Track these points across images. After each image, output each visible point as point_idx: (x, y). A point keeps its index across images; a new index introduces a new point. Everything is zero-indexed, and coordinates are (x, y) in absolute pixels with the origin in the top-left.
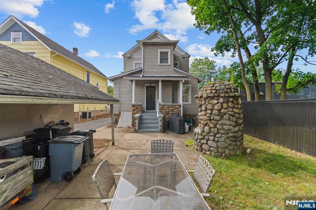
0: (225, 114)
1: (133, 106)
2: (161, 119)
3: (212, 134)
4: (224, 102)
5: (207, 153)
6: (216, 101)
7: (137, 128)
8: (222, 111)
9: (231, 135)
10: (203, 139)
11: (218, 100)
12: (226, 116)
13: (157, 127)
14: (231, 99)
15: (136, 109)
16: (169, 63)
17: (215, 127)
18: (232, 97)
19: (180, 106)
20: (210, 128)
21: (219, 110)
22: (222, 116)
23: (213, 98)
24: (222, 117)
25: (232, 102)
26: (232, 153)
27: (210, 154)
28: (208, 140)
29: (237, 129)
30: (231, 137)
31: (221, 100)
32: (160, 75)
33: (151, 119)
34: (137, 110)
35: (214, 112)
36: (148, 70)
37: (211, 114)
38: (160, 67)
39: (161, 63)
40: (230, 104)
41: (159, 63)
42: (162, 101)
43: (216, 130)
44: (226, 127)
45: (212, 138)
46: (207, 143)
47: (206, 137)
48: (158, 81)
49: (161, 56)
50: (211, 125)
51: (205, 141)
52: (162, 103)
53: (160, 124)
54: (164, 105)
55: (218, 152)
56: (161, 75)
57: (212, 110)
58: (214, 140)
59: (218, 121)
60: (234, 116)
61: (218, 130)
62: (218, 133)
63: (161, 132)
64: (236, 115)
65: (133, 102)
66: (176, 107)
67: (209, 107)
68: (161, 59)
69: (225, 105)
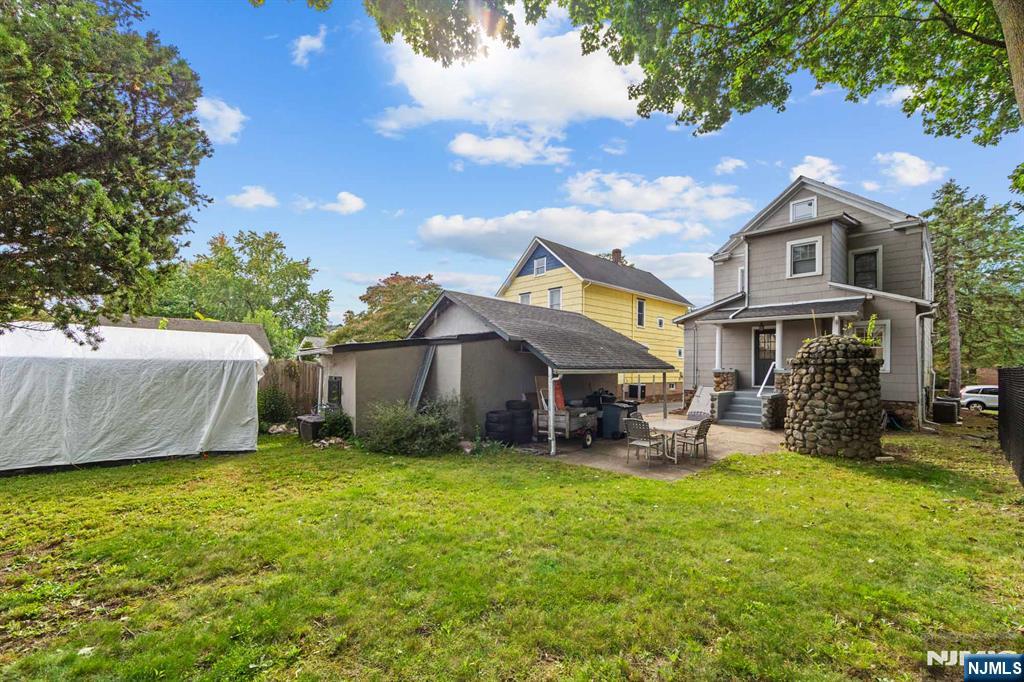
0: (818, 390)
1: (717, 375)
2: (766, 402)
3: (797, 420)
4: (816, 372)
5: (792, 448)
6: (804, 371)
8: (814, 386)
9: (825, 422)
11: (807, 369)
12: (818, 395)
13: (759, 419)
14: (828, 369)
15: (724, 381)
16: (818, 271)
17: (802, 409)
18: (830, 364)
20: (796, 411)
21: (809, 385)
22: (811, 392)
23: (800, 365)
24: (813, 395)
25: (833, 372)
26: (828, 450)
27: (795, 451)
28: (793, 428)
30: (826, 425)
31: (812, 370)
32: (790, 304)
34: (725, 383)
35: (803, 386)
36: (761, 294)
37: (798, 389)
38: (791, 283)
39: (795, 271)
40: (828, 376)
41: (788, 275)
43: (801, 414)
44: (818, 411)
45: (796, 426)
49: (794, 257)
50: (797, 407)
52: (782, 371)
53: (764, 411)
55: (804, 446)
56: (795, 303)
57: (800, 383)
58: (799, 429)
59: (807, 400)
60: (835, 394)
61: (806, 414)
62: (805, 419)
63: (767, 428)
65: (717, 368)
67: (797, 378)
68: (793, 263)
69: (818, 378)
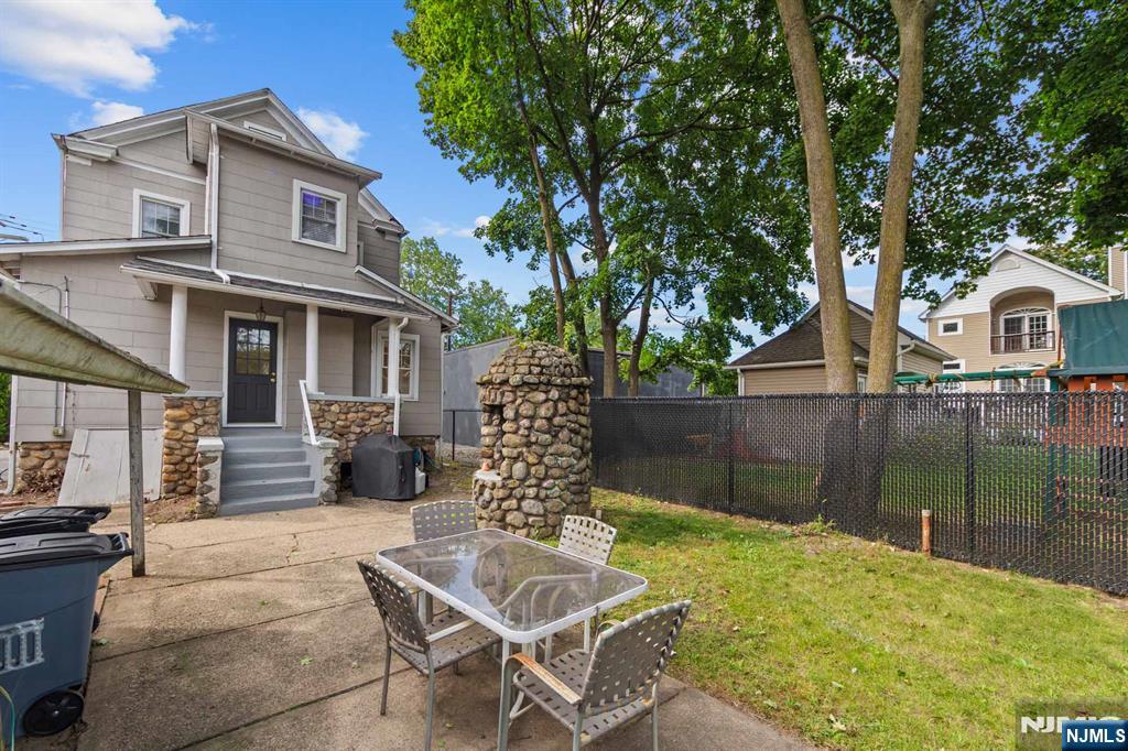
0: (562, 427)
1: (175, 403)
2: (328, 453)
3: (533, 481)
4: (560, 399)
5: (520, 532)
6: (542, 396)
7: (214, 497)
8: (557, 420)
9: (573, 478)
10: (509, 496)
11: (547, 392)
12: (564, 434)
14: (574, 393)
16: (340, 245)
17: (540, 463)
18: (577, 387)
19: (389, 407)
20: (529, 465)
21: (549, 419)
22: (553, 430)
23: (534, 387)
24: (555, 436)
25: (576, 399)
27: (529, 535)
28: (523, 497)
29: (583, 463)
30: (574, 484)
31: (554, 394)
32: (299, 284)
33: (274, 458)
34: (199, 421)
35: (538, 423)
36: (241, 252)
37: (530, 428)
38: (300, 251)
39: (305, 235)
40: (572, 404)
41: (295, 234)
42: (320, 388)
43: (541, 470)
44: (563, 461)
45: (532, 492)
46: (519, 508)
47: (518, 492)
48: (302, 308)
49: (305, 209)
50: (532, 459)
51: (514, 503)
52: (322, 396)
53: (325, 471)
54: (330, 404)
55: (546, 525)
56: (306, 286)
57: (532, 418)
58: (537, 497)
59: (546, 446)
60: (578, 433)
61: (547, 469)
62: (546, 477)
63: (330, 503)
64: (583, 430)
66: (377, 409)
67: (526, 409)
68: (304, 220)
69: (562, 407)
